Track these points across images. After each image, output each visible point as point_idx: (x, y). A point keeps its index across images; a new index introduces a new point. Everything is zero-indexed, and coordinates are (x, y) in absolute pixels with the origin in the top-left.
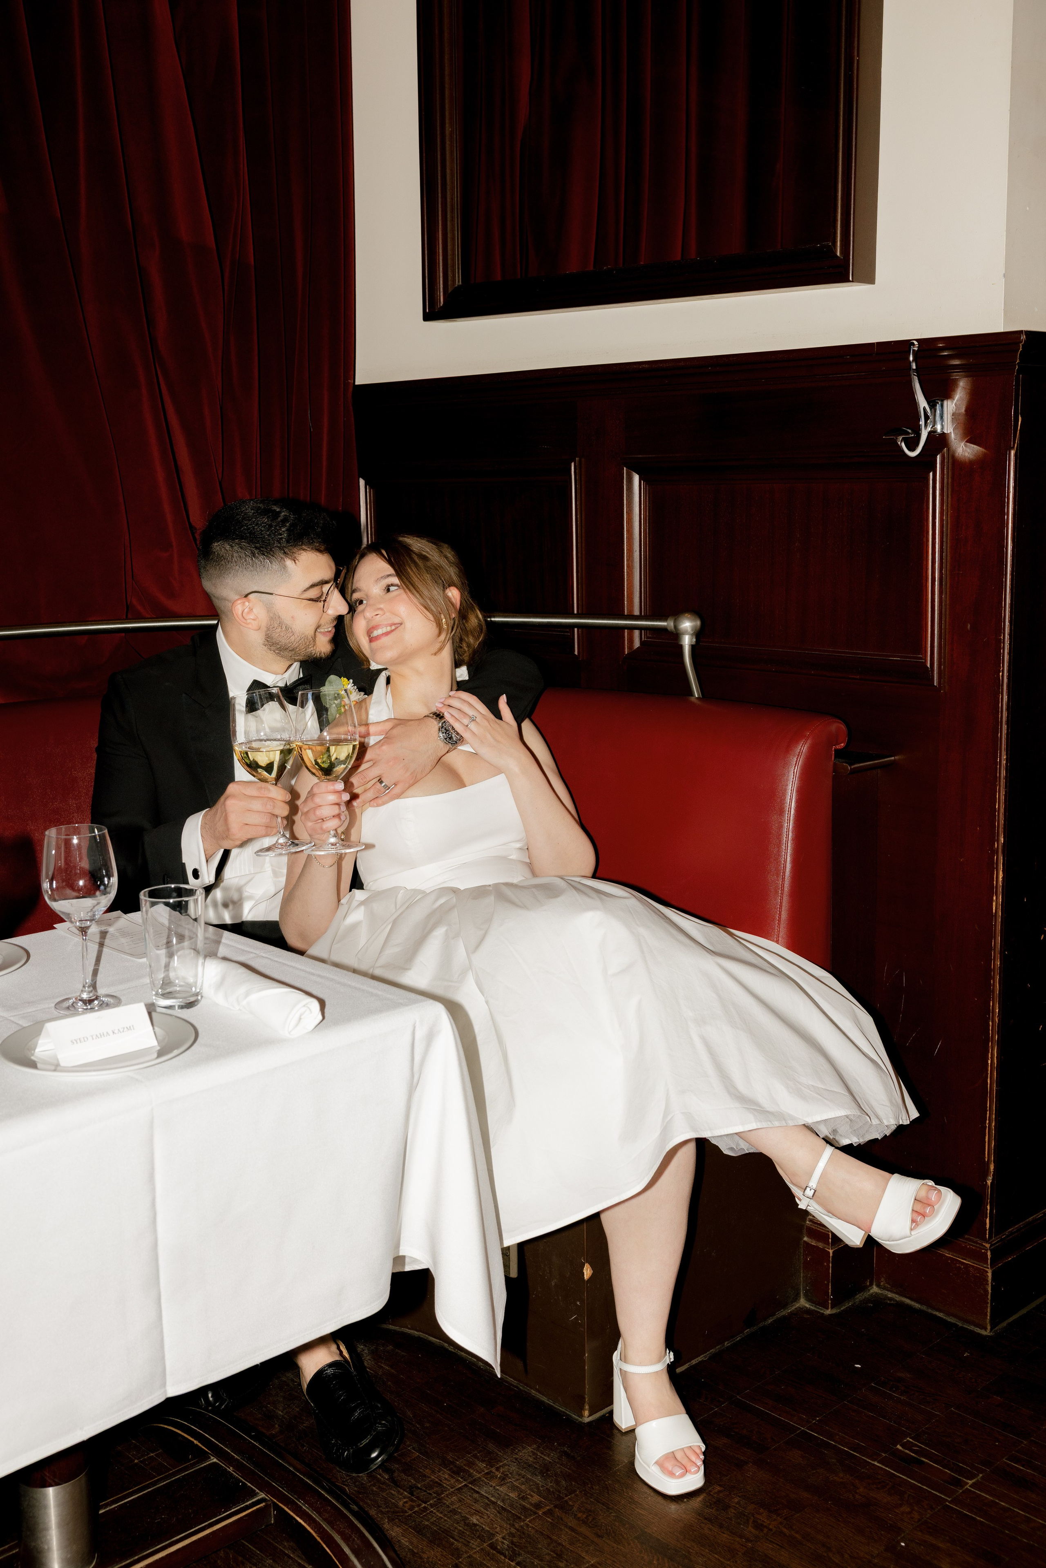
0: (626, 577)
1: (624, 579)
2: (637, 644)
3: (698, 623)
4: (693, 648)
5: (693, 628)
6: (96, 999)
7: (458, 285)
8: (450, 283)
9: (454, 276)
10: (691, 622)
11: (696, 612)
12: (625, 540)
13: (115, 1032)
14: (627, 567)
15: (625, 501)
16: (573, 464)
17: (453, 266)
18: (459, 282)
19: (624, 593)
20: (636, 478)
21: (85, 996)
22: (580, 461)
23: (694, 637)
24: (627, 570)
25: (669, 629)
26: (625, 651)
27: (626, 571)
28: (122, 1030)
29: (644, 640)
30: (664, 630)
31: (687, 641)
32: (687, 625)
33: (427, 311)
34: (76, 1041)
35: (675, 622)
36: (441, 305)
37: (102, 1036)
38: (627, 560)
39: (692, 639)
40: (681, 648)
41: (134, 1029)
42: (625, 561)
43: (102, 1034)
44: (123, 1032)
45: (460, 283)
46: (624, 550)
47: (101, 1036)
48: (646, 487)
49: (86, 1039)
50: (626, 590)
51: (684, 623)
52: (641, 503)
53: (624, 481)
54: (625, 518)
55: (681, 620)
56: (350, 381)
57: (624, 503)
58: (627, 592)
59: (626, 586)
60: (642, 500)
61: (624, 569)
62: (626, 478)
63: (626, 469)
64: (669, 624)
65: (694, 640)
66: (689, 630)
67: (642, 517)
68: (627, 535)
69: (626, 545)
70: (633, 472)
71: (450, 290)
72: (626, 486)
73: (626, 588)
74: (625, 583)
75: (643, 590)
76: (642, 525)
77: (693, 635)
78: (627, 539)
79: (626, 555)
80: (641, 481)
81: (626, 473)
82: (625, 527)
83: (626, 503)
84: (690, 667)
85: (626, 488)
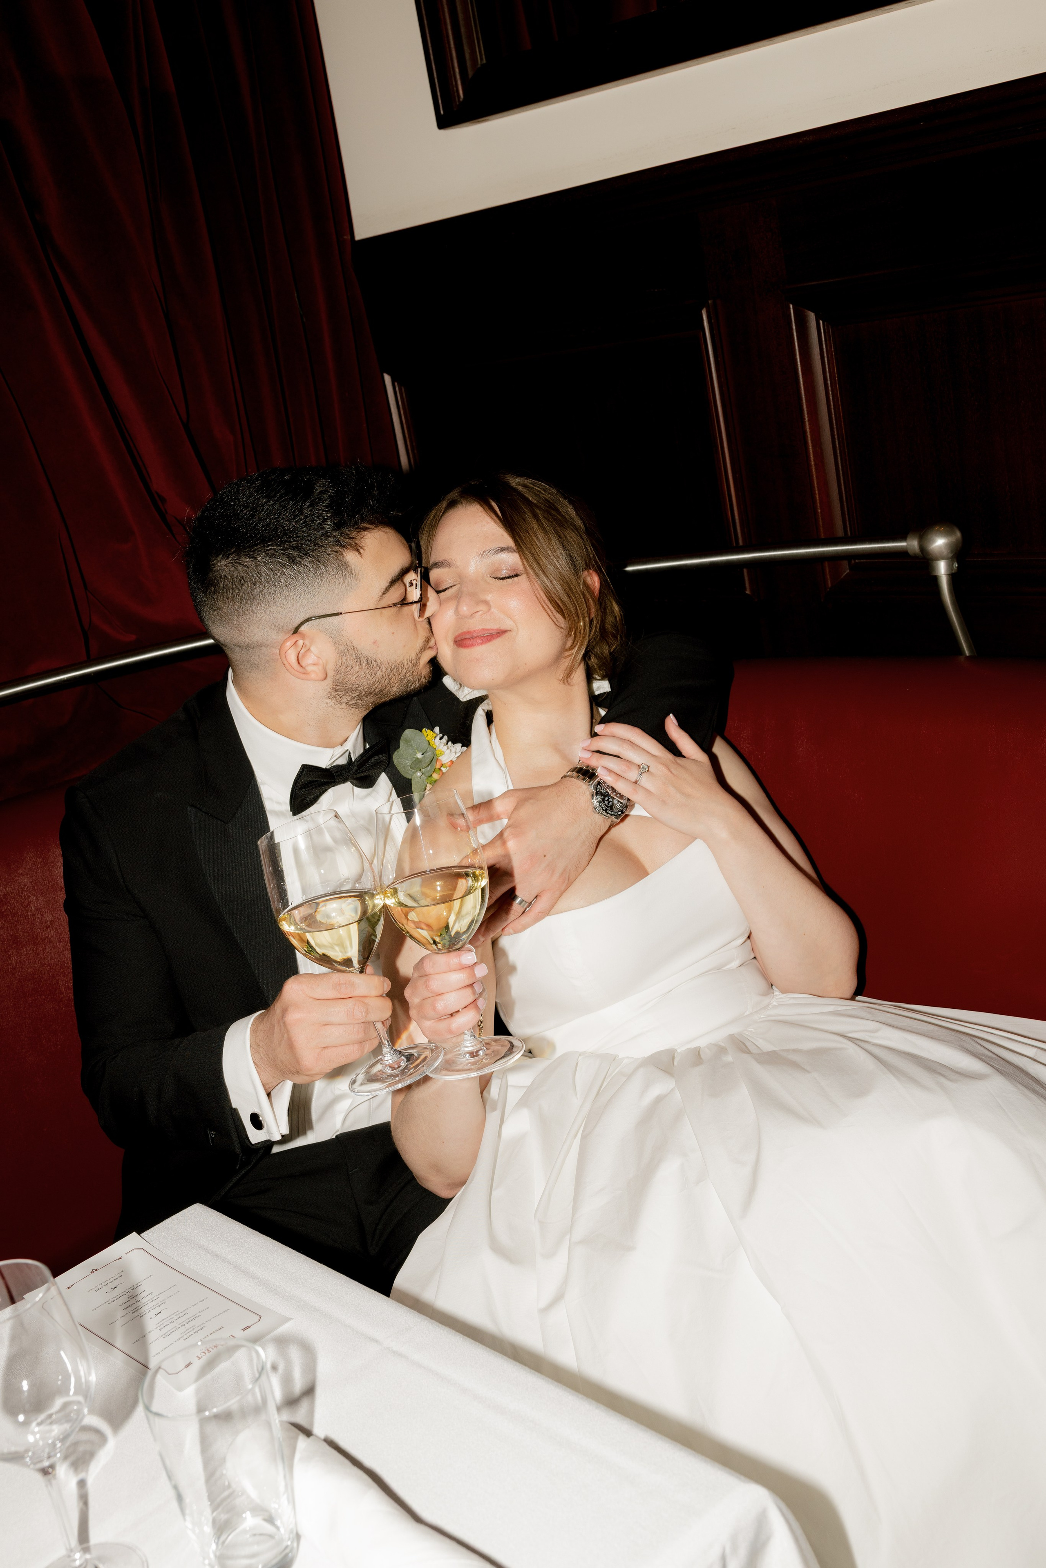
0: (814, 473)
1: (813, 476)
2: (845, 578)
3: (958, 534)
4: (954, 576)
5: (950, 547)
7: (482, 65)
8: (469, 63)
9: (473, 51)
12: (806, 415)
14: (814, 456)
15: (798, 357)
17: (470, 41)
18: (481, 59)
20: (812, 316)
22: (716, 304)
23: (955, 560)
24: (814, 460)
25: (910, 552)
26: (827, 586)
27: (813, 463)
30: (902, 553)
31: (942, 568)
32: (939, 543)
33: (442, 112)
35: (920, 541)
36: (461, 100)
38: (813, 446)
39: (953, 564)
40: (935, 580)
42: (810, 447)
45: (484, 61)
46: (805, 432)
48: (829, 329)
50: (817, 492)
51: (934, 541)
52: (824, 355)
53: (794, 327)
54: (802, 383)
55: (929, 536)
56: (345, 237)
57: (796, 359)
58: (819, 494)
59: (816, 485)
60: (825, 350)
61: (810, 460)
62: (795, 320)
63: (793, 307)
64: (911, 544)
65: (955, 566)
66: (945, 552)
67: (828, 377)
68: (807, 407)
69: (807, 423)
70: (806, 310)
71: (470, 74)
72: (796, 333)
73: (816, 488)
74: (814, 482)
75: (843, 487)
76: (830, 388)
77: (952, 558)
78: (808, 414)
79: (809, 439)
80: (821, 322)
81: (794, 313)
82: (803, 396)
83: (800, 358)
84: (952, 608)
85: (797, 336)
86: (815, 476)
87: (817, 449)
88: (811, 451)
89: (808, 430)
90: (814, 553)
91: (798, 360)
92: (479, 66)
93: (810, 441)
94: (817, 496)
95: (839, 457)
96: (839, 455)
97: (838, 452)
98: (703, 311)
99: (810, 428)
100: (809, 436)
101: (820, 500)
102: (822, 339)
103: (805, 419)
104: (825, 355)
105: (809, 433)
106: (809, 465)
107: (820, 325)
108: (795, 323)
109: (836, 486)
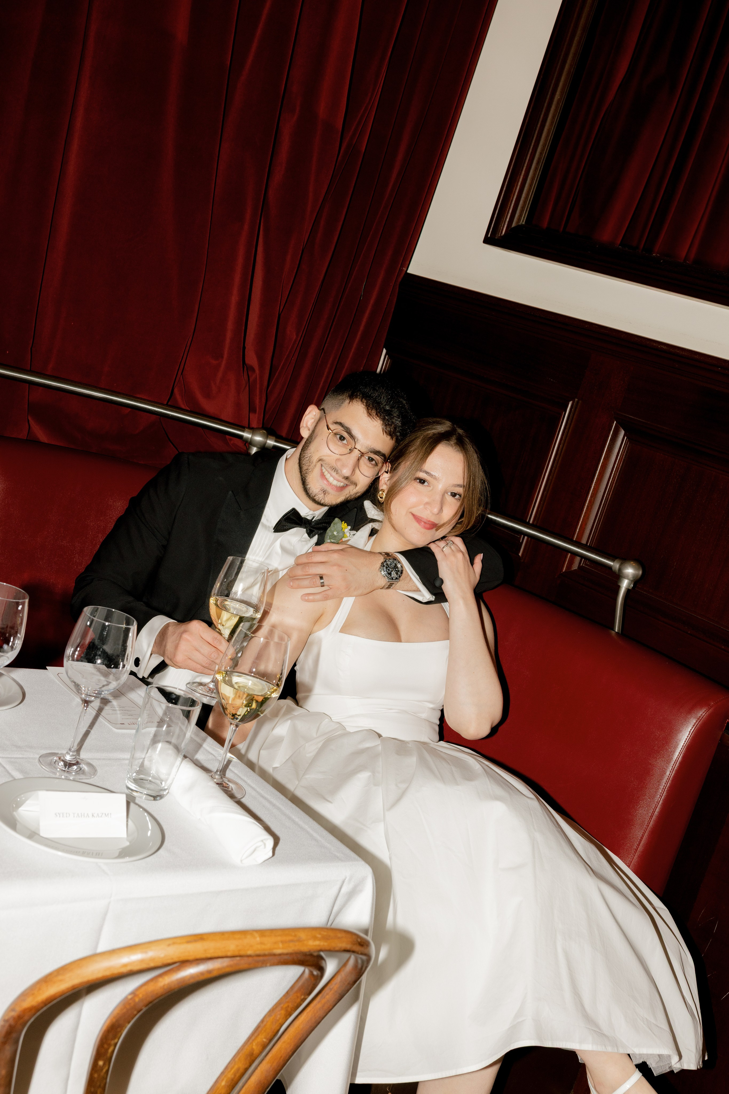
0: (585, 510)
1: (583, 511)
2: (575, 567)
3: (640, 572)
4: (628, 591)
5: (634, 576)
6: (77, 763)
7: (521, 224)
8: (515, 221)
9: (520, 216)
10: (635, 570)
11: (639, 562)
12: (595, 480)
13: (94, 815)
17: (523, 208)
18: (523, 222)
19: (579, 522)
20: (622, 433)
21: (68, 758)
22: (578, 402)
23: (633, 583)
24: (588, 504)
25: (613, 569)
26: (563, 569)
27: (586, 505)
28: (100, 815)
29: (582, 566)
30: (610, 568)
31: (625, 584)
32: (630, 571)
33: (489, 236)
34: (60, 815)
35: (620, 566)
36: (502, 235)
37: (83, 816)
38: (591, 496)
39: (631, 584)
40: (618, 588)
41: (111, 817)
42: (589, 496)
43: (83, 814)
44: (101, 817)
46: (590, 487)
47: (81, 815)
48: (628, 443)
49: (68, 815)
50: (581, 520)
51: (627, 569)
52: (619, 454)
53: (611, 433)
54: (601, 462)
55: (626, 566)
57: (604, 449)
58: (582, 522)
59: (582, 517)
60: (621, 452)
61: (586, 503)
62: (613, 429)
63: (616, 423)
64: (615, 565)
65: (632, 586)
66: (630, 576)
67: (616, 466)
68: (598, 475)
69: (594, 484)
70: (621, 428)
71: (513, 226)
72: (611, 436)
73: (582, 518)
74: (582, 514)
75: (596, 524)
76: (614, 472)
77: (632, 581)
78: (597, 479)
79: (591, 492)
80: (626, 437)
81: (615, 426)
82: (599, 469)
83: (607, 450)
84: (620, 606)
85: (611, 438)
87: (592, 499)
88: (589, 499)
89: (592, 487)
90: (566, 547)
95: (601, 509)
97: (602, 506)
98: (570, 403)
99: (594, 487)
100: (591, 490)
101: (581, 525)
102: (622, 445)
105: (592, 489)
106: (584, 506)
107: (624, 438)
108: (613, 431)
109: (592, 521)
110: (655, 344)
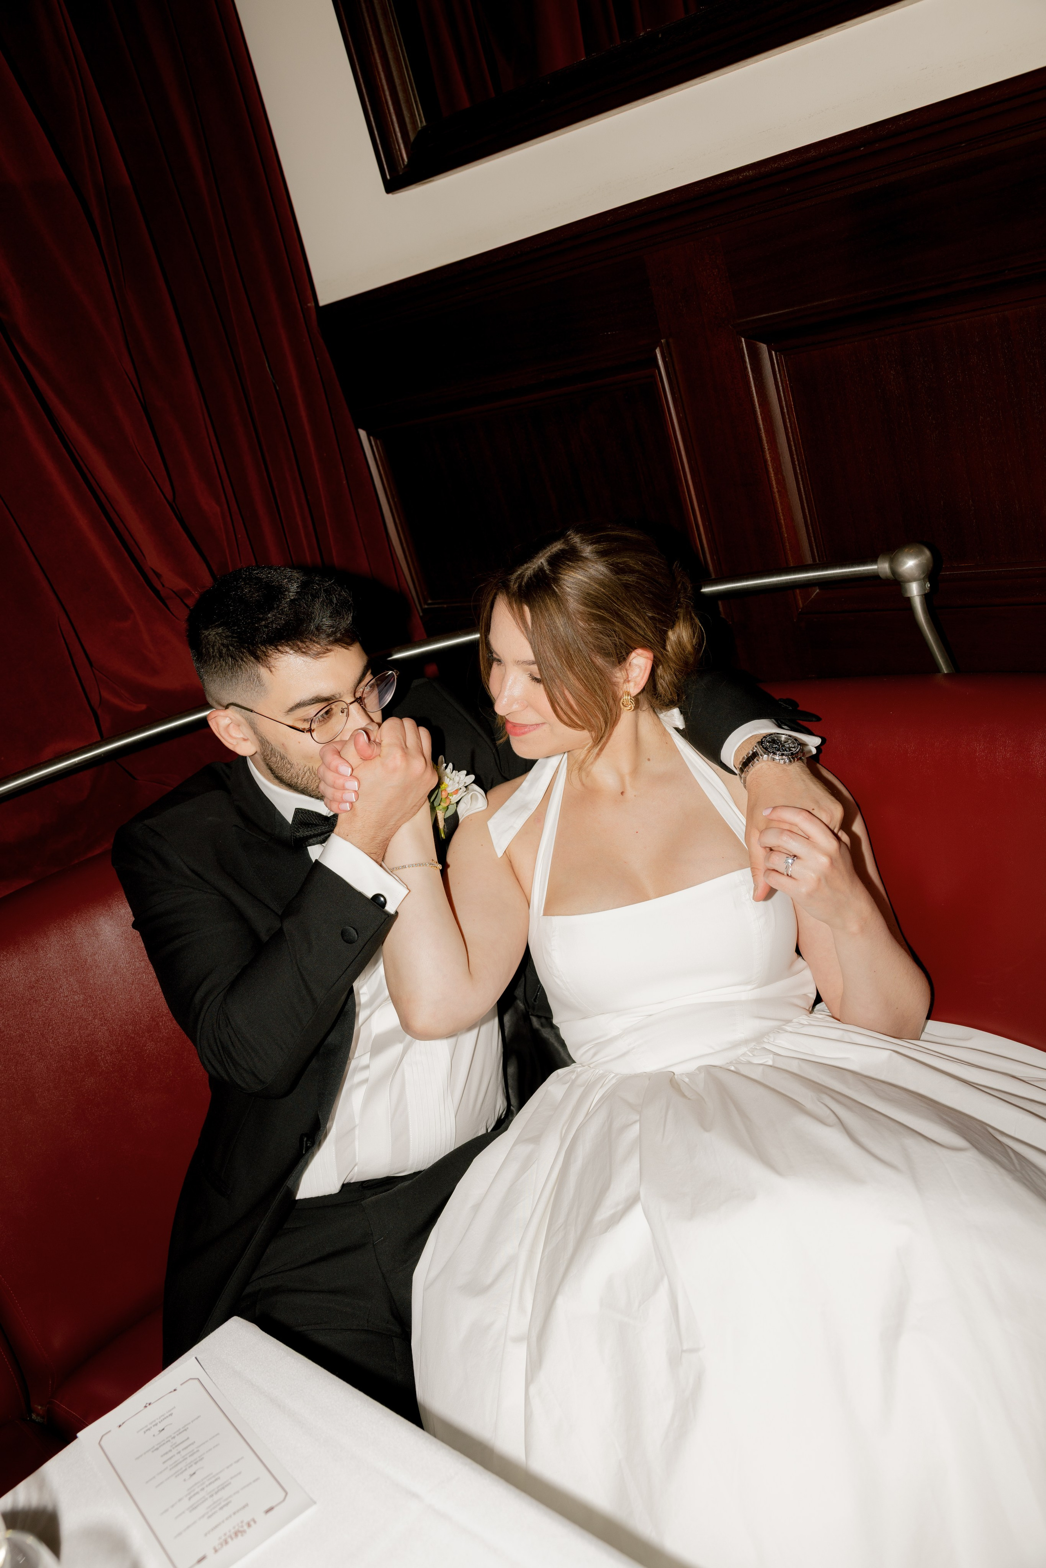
0: (778, 500)
3: (928, 553)
4: (927, 598)
5: (921, 567)
7: (422, 127)
8: (409, 127)
9: (412, 116)
11: (916, 539)
12: (766, 445)
14: (777, 483)
15: (753, 389)
16: (658, 351)
17: (408, 101)
18: (421, 122)
20: (764, 347)
22: (667, 343)
23: (927, 580)
24: (777, 488)
25: (882, 575)
27: (776, 490)
30: (874, 577)
31: (915, 591)
32: (910, 564)
33: (388, 177)
35: (890, 563)
36: (406, 163)
38: (774, 474)
39: (925, 584)
40: (909, 601)
42: (772, 475)
45: (424, 124)
46: (766, 461)
48: (781, 358)
50: (782, 517)
51: (905, 563)
52: (778, 385)
53: (747, 360)
54: (759, 414)
55: (900, 559)
56: (309, 305)
57: (752, 391)
58: (784, 520)
59: (780, 511)
60: (779, 380)
61: (773, 487)
62: (747, 353)
63: (745, 340)
64: (882, 567)
65: (928, 586)
66: (916, 573)
67: (784, 405)
68: (765, 434)
69: (767, 452)
70: (758, 342)
71: (412, 137)
72: (750, 366)
73: (781, 514)
74: (778, 508)
75: (807, 511)
76: (787, 416)
77: (923, 578)
78: (767, 443)
79: (770, 467)
80: (773, 352)
81: (746, 346)
82: (762, 426)
83: (756, 390)
84: (928, 627)
85: (751, 368)
86: (778, 503)
87: (779, 476)
88: (773, 478)
91: (754, 391)
92: (420, 129)
93: (771, 470)
94: (783, 522)
95: (801, 483)
96: (800, 480)
97: (800, 477)
98: (657, 351)
99: (770, 457)
100: (770, 464)
101: (785, 525)
102: (775, 369)
103: (765, 448)
104: (780, 385)
105: (769, 461)
106: (772, 492)
107: (772, 355)
108: (748, 356)
109: (800, 511)
110: (731, 179)
